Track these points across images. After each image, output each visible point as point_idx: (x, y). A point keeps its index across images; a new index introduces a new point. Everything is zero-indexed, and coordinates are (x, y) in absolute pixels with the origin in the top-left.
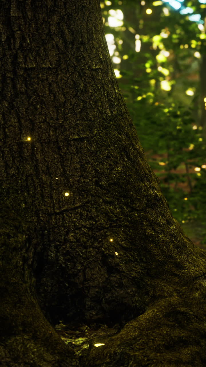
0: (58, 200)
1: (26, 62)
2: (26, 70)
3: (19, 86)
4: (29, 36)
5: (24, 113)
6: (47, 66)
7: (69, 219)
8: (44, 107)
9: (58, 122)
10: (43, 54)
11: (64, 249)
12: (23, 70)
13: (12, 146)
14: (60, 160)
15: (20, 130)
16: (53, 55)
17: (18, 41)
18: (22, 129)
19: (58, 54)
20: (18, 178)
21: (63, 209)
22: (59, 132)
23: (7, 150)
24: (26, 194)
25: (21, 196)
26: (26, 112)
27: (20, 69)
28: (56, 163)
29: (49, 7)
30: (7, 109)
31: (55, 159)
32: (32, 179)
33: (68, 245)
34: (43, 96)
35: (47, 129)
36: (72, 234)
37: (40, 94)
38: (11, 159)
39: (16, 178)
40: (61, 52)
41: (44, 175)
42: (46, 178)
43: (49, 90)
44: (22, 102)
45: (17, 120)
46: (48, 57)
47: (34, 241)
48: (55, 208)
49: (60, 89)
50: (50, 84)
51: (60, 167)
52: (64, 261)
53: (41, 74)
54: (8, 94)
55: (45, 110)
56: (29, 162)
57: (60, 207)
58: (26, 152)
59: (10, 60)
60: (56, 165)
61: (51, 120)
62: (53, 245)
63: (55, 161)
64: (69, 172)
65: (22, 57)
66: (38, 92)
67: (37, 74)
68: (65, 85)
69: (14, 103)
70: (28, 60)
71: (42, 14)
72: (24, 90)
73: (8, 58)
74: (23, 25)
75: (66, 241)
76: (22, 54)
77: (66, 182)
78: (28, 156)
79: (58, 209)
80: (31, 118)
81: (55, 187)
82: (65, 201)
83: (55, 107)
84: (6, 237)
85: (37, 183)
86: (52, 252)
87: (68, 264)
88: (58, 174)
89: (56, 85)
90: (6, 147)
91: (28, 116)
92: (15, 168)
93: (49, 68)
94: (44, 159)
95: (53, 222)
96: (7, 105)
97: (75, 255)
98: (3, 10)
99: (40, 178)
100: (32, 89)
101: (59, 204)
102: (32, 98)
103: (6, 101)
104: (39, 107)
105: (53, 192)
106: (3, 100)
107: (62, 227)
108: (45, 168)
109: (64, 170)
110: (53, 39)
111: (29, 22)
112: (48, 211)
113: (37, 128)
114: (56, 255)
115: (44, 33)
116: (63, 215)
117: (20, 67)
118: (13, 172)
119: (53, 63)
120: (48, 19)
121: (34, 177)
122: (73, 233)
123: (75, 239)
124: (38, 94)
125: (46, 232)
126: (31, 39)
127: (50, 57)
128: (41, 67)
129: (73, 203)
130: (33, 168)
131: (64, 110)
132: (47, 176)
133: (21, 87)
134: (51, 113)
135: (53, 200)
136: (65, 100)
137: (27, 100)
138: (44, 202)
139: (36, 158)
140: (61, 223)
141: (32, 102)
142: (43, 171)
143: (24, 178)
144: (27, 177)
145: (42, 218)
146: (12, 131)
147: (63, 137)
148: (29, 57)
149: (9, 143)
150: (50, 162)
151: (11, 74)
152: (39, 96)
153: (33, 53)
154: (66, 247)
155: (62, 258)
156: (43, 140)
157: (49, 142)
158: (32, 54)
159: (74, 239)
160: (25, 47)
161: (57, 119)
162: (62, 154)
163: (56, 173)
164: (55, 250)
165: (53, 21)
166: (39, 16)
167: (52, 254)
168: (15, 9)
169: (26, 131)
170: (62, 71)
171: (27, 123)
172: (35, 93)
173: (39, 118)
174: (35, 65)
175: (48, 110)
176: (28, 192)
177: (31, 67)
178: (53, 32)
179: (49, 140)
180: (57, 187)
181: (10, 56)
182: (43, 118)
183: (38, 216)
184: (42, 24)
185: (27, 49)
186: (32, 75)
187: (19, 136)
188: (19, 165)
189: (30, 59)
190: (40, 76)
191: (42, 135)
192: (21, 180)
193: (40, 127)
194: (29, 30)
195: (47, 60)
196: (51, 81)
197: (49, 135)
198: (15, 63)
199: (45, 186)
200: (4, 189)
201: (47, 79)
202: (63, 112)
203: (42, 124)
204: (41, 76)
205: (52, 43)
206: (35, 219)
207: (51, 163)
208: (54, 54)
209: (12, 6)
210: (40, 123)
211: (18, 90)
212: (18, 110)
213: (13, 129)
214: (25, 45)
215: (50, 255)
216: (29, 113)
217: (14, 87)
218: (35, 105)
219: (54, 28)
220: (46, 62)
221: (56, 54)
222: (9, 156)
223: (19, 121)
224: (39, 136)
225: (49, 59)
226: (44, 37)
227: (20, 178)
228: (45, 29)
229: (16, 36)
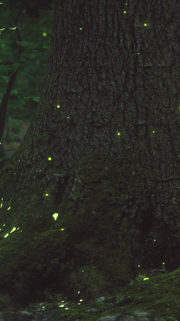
0: (165, 171)
1: (144, 62)
2: (144, 68)
3: (138, 81)
4: (148, 42)
5: (141, 102)
6: (162, 65)
7: (174, 187)
8: (158, 97)
9: (169, 109)
10: (159, 56)
11: (168, 210)
12: (141, 69)
13: (130, 127)
14: (169, 139)
15: (138, 115)
16: (168, 57)
17: (139, 46)
18: (139, 114)
19: (173, 56)
20: (133, 152)
21: (169, 178)
22: (170, 117)
23: (125, 130)
24: (138, 165)
25: (133, 166)
26: (143, 101)
27: (139, 68)
28: (166, 142)
29: (167, 19)
30: (127, 99)
31: (165, 138)
32: (145, 154)
33: (171, 207)
34: (157, 89)
35: (160, 114)
36: (175, 199)
37: (155, 87)
38: (128, 137)
39: (132, 152)
40: (176, 54)
41: (155, 151)
42: (157, 153)
43: (163, 83)
44: (140, 93)
45: (135, 107)
46: (164, 58)
47: (138, 201)
48: (163, 177)
49: (174, 83)
50: (164, 80)
51: (169, 145)
52: (168, 220)
53: (157, 72)
54: (130, 87)
55: (158, 100)
56: (143, 140)
57: (167, 177)
58: (141, 132)
59: (132, 61)
60: (166, 143)
61: (163, 107)
62: (159, 206)
63: (166, 140)
64: (177, 149)
65: (141, 58)
66: (153, 86)
67: (152, 71)
68: (178, 80)
69: (134, 94)
70: (146, 61)
71: (160, 24)
72: (142, 84)
73: (131, 59)
74: (143, 34)
75: (169, 204)
76: (142, 56)
77: (174, 157)
78: (142, 135)
79: (165, 178)
80: (146, 106)
81: (164, 161)
82: (171, 172)
83: (168, 97)
84: (108, 195)
85: (149, 157)
86: (158, 212)
87: (170, 222)
88: (167, 150)
89: (170, 80)
90: (124, 128)
91: (144, 104)
92: (131, 144)
93: (164, 67)
94: (156, 138)
95: (160, 188)
96: (128, 96)
97: (176, 215)
98: (129, 23)
99: (151, 153)
100: (148, 83)
101: (166, 174)
102: (148, 90)
103: (127, 92)
104: (153, 97)
105: (162, 164)
106: (125, 92)
107: (167, 192)
108: (156, 145)
109: (173, 148)
110: (169, 44)
111: (148, 31)
112: (156, 179)
113: (151, 113)
114: (162, 214)
115: (161, 40)
116: (168, 183)
117: (139, 66)
118: (129, 147)
119: (168, 63)
120: (165, 28)
121: (146, 152)
122: (175, 197)
123: (177, 202)
124: (153, 87)
125: (153, 195)
126: (150, 45)
127: (165, 58)
128: (156, 66)
129: (178, 174)
130: (146, 145)
131: (176, 100)
132: (157, 152)
133: (140, 81)
134: (163, 102)
135: (161, 171)
136: (177, 92)
137: (144, 91)
138: (153, 172)
139: (149, 137)
140: (166, 189)
141: (148, 94)
142: (154, 148)
143: (138, 152)
144: (141, 151)
145: (150, 184)
146: (131, 116)
147: (174, 121)
148: (147, 58)
149: (127, 125)
150: (160, 141)
151: (133, 72)
152: (154, 89)
153: (151, 55)
154: (169, 208)
155: (167, 217)
156: (155, 123)
157: (160, 125)
158: (149, 56)
159: (175, 203)
160: (144, 51)
161: (169, 107)
162: (172, 135)
163: (165, 150)
164: (161, 211)
165: (170, 30)
166: (157, 26)
167: (158, 213)
168: (137, 21)
169: (142, 116)
170: (176, 69)
171: (143, 110)
172: (151, 87)
173: (153, 106)
174: (152, 64)
175: (161, 99)
176: (140, 163)
177: (148, 66)
178: (170, 38)
179: (161, 123)
180: (165, 161)
181: (133, 58)
182: (156, 106)
183: (146, 183)
184: (160, 32)
185: (146, 52)
186: (149, 72)
187: (136, 120)
188: (135, 142)
189: (147, 60)
190: (155, 73)
191: (155, 119)
192: (135, 153)
193: (153, 113)
194: (148, 37)
195: (163, 61)
196: (165, 77)
197: (161, 119)
198: (136, 63)
199: (155, 159)
200: (118, 160)
201: (161, 76)
202: (175, 101)
203: (155, 110)
204: (157, 73)
205: (168, 47)
206: (143, 184)
207: (162, 142)
208: (170, 56)
209: (135, 19)
210: (154, 110)
211: (138, 84)
212: (136, 100)
213: (131, 114)
214: (145, 49)
215: (157, 214)
216: (145, 102)
217: (135, 82)
218: (150, 95)
219: (171, 35)
220: (162, 61)
221: (171, 56)
222: (126, 135)
223: (137, 108)
224: (152, 120)
225: (164, 59)
226: (161, 42)
227: (134, 152)
228: (162, 36)
229: (138, 42)
